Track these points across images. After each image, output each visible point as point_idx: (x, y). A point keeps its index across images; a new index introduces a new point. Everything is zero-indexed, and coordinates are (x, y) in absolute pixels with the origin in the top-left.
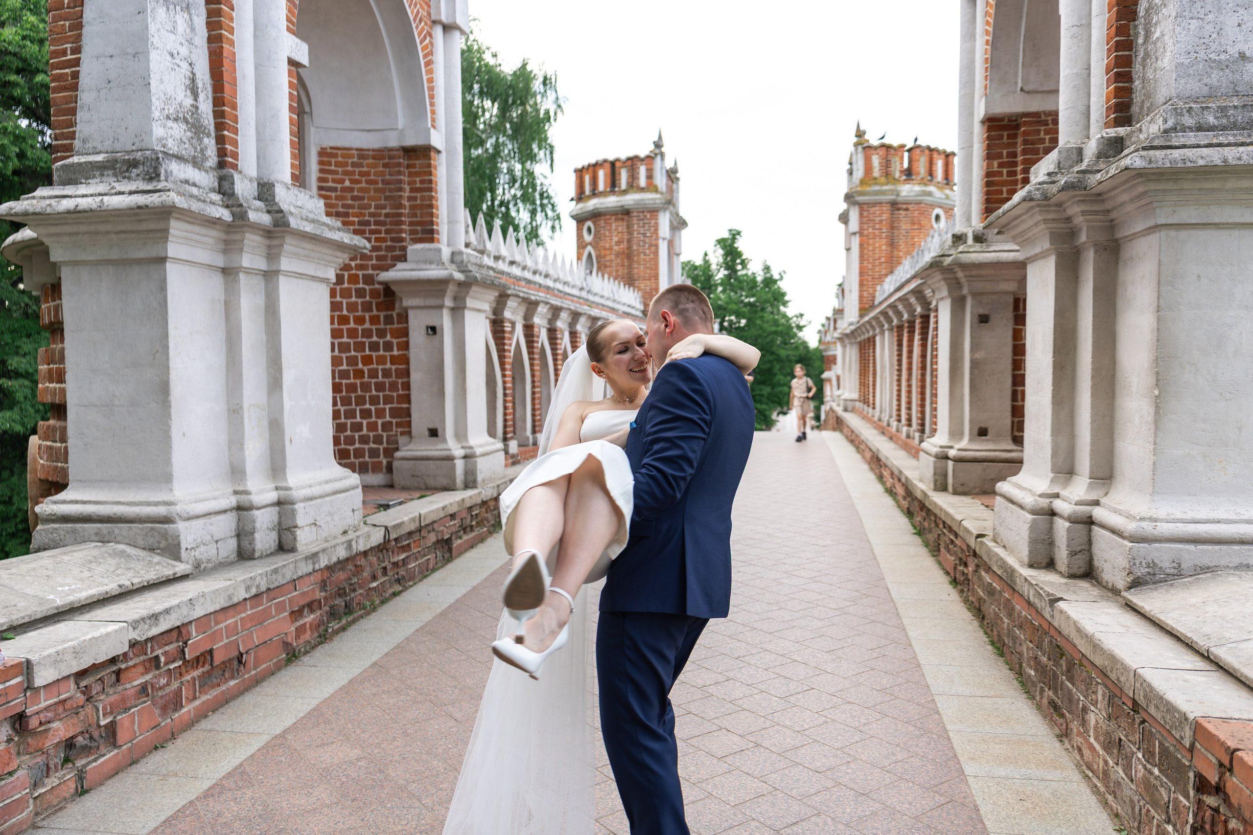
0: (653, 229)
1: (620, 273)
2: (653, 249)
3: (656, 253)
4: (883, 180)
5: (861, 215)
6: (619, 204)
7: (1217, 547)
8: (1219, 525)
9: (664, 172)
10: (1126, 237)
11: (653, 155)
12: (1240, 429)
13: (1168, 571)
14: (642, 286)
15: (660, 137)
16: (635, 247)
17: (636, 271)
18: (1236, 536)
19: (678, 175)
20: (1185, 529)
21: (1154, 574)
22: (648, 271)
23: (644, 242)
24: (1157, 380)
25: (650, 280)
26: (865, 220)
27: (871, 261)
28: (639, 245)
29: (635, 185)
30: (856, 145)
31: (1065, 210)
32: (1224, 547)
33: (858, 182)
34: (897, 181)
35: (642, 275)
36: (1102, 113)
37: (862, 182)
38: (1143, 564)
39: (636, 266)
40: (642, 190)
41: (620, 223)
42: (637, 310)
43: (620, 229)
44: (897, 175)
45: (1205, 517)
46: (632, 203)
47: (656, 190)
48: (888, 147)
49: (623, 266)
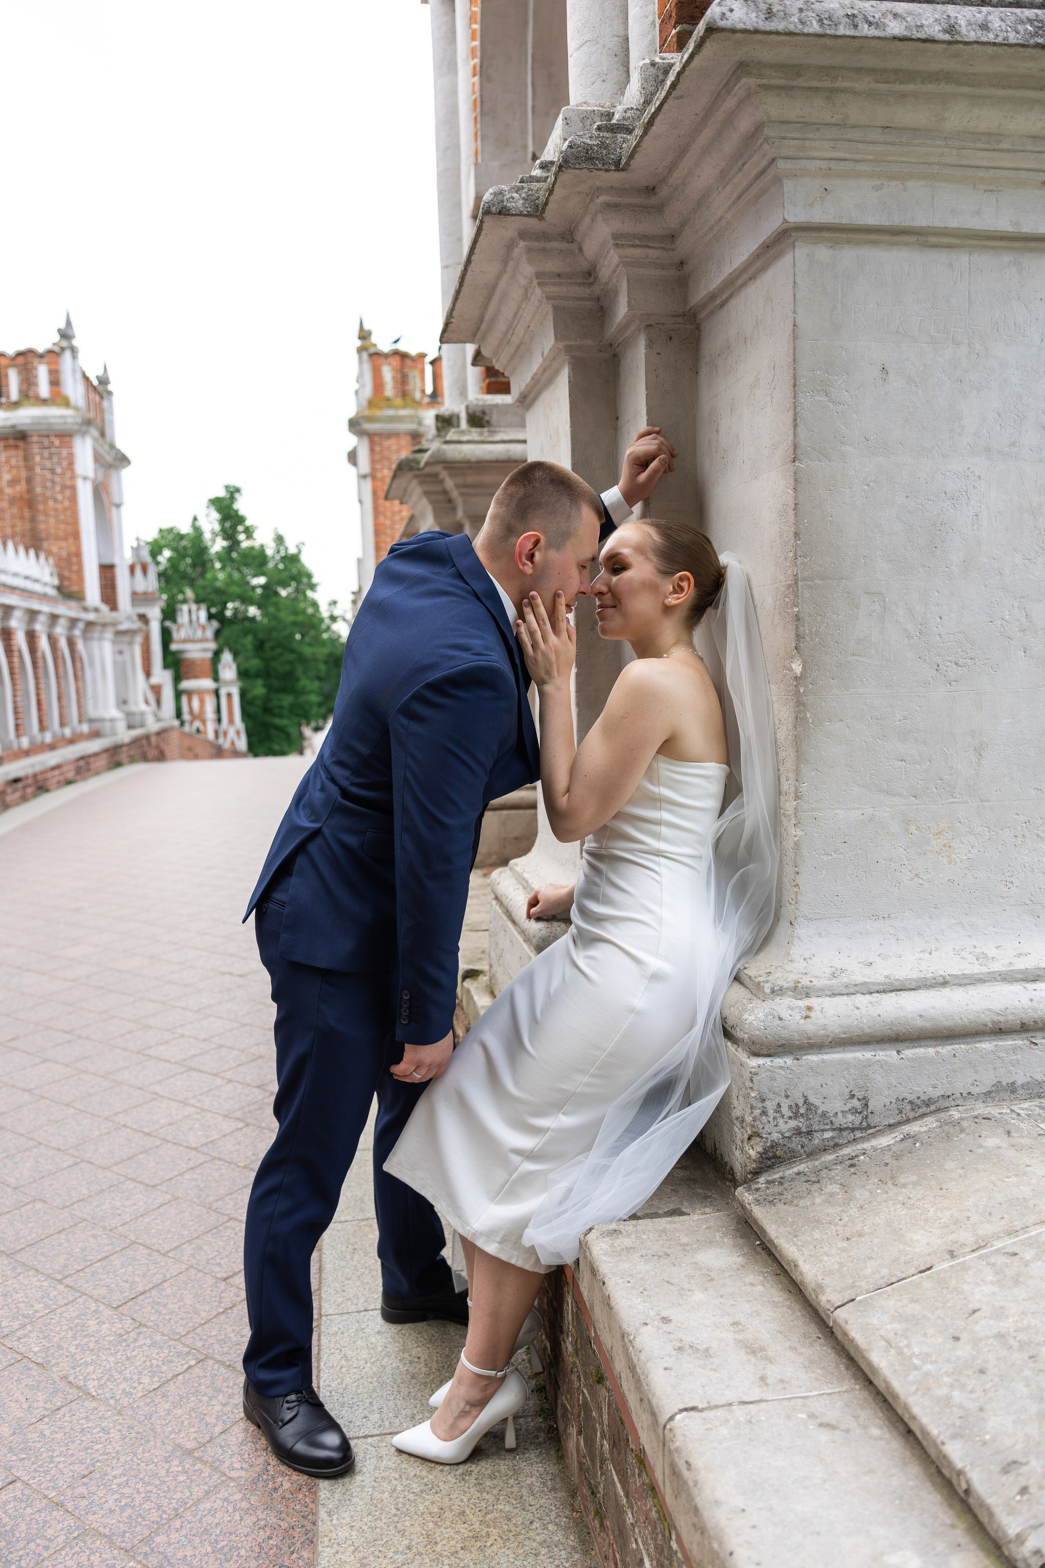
0: (65, 463)
1: (18, 529)
2: (68, 493)
3: (73, 499)
4: (399, 401)
5: (372, 451)
6: (9, 423)
7: (946, 1050)
8: (946, 991)
9: (79, 376)
10: (713, 296)
11: (57, 349)
12: (979, 751)
13: (840, 1121)
14: (55, 549)
15: (69, 323)
16: (38, 490)
17: (42, 526)
18: (986, 1018)
19: (110, 387)
20: (874, 1011)
21: (809, 1133)
22: (63, 527)
23: (53, 482)
24: (798, 637)
25: (65, 539)
26: (377, 457)
27: (388, 514)
28: (45, 487)
29: (31, 394)
30: (360, 350)
31: (580, 249)
32: (961, 1048)
33: (365, 403)
34: (417, 404)
35: (53, 531)
36: (652, 42)
37: (371, 404)
38: (785, 1110)
39: (41, 518)
40: (44, 402)
41: (13, 452)
42: (45, 584)
43: (13, 462)
44: (418, 395)
45: (915, 975)
46: (28, 421)
47: (66, 403)
48: (403, 356)
49: (22, 518)
